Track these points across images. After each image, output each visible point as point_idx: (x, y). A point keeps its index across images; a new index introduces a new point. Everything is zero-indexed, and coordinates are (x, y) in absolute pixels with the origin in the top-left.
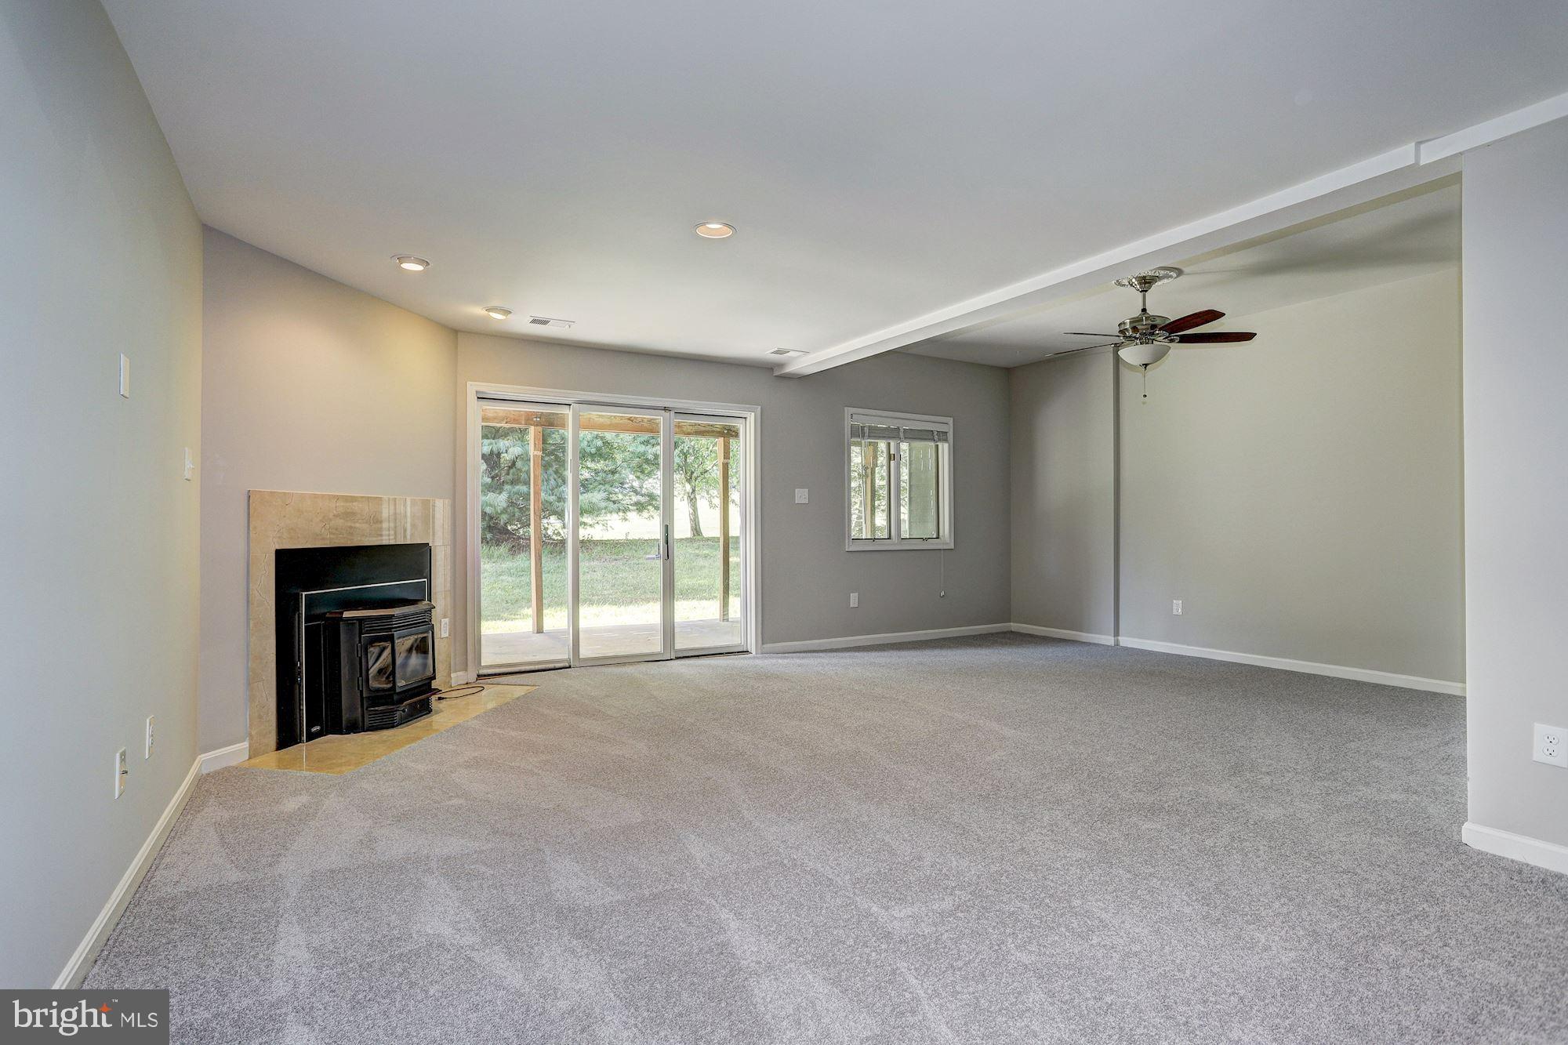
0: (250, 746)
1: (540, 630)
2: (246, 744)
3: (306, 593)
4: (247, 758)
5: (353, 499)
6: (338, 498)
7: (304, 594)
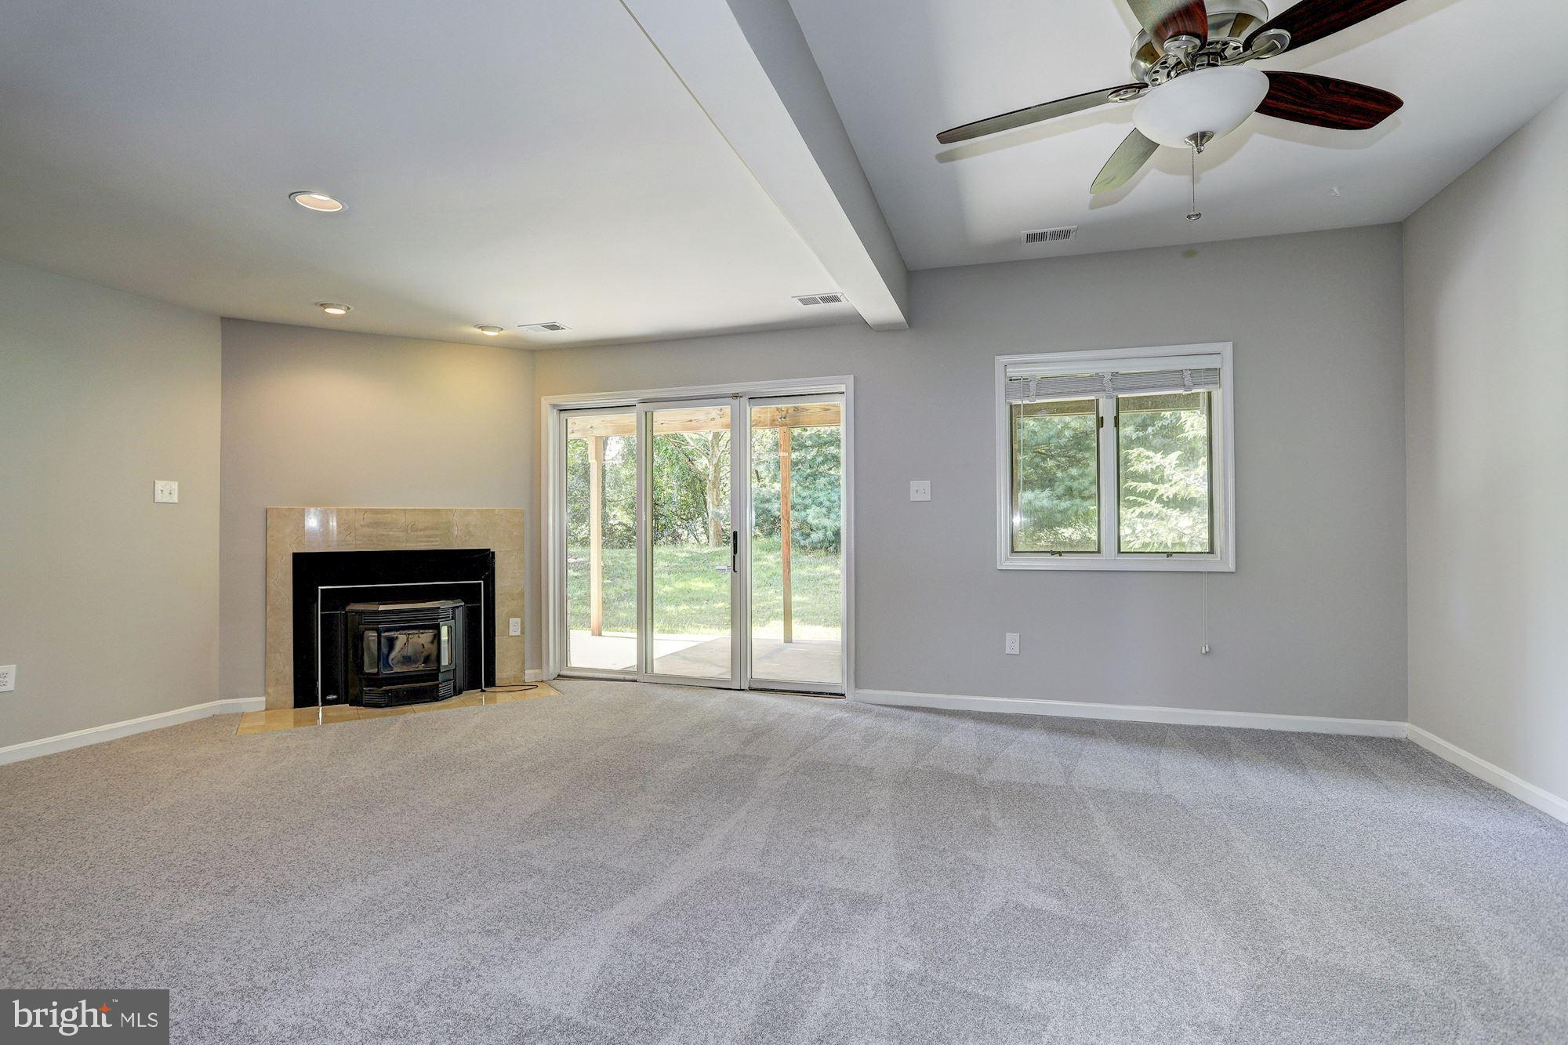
0: (266, 701)
1: (788, 639)
2: (263, 699)
3: (323, 588)
4: (264, 709)
5: (384, 511)
6: (366, 511)
7: (320, 587)
